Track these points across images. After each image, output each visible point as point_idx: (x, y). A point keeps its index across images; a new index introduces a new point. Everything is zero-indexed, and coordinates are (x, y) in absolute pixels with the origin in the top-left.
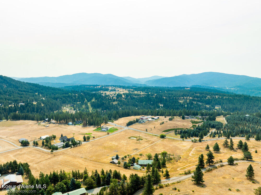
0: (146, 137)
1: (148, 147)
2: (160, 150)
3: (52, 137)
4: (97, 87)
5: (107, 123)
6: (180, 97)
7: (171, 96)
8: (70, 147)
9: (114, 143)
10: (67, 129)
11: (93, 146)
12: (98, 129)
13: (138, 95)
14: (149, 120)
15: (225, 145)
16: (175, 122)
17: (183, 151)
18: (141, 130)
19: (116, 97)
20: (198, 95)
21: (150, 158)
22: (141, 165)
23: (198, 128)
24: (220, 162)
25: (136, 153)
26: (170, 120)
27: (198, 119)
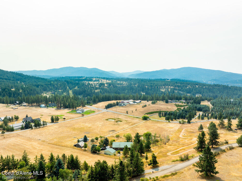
0: (126, 119)
1: (127, 128)
2: (142, 131)
3: (14, 118)
4: (82, 78)
5: (85, 106)
6: (161, 86)
7: (153, 85)
8: (31, 129)
9: (87, 124)
10: (37, 111)
11: (60, 127)
12: (73, 112)
13: (121, 84)
14: (130, 103)
15: (221, 126)
16: (158, 106)
17: (171, 133)
18: (122, 112)
19: (99, 85)
20: (179, 85)
21: (129, 139)
22: (116, 149)
23: (184, 110)
24: (225, 143)
25: (111, 135)
26: (153, 103)
27: (182, 103)
